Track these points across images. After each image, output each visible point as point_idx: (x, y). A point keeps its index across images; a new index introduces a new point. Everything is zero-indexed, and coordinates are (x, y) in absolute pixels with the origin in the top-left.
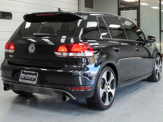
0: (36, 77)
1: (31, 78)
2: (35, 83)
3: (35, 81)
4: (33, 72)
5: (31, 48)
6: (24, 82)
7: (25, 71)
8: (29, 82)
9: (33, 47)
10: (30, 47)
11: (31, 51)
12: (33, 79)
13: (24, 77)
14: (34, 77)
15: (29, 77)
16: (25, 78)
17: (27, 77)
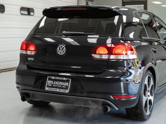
0: (68, 84)
1: (62, 86)
2: (67, 91)
3: (67, 89)
4: (64, 79)
5: (60, 50)
6: (52, 90)
7: (53, 78)
8: (59, 91)
9: (63, 48)
10: (58, 48)
11: (61, 53)
12: (64, 87)
13: (52, 85)
14: (66, 84)
15: (59, 85)
16: (54, 85)
17: (56, 84)
